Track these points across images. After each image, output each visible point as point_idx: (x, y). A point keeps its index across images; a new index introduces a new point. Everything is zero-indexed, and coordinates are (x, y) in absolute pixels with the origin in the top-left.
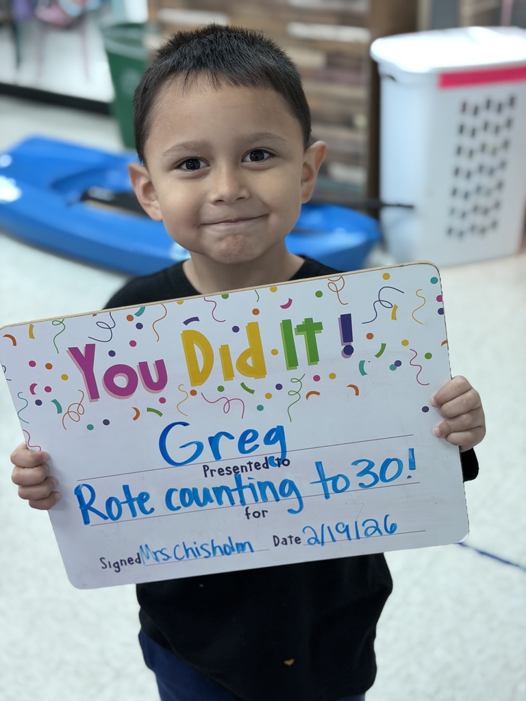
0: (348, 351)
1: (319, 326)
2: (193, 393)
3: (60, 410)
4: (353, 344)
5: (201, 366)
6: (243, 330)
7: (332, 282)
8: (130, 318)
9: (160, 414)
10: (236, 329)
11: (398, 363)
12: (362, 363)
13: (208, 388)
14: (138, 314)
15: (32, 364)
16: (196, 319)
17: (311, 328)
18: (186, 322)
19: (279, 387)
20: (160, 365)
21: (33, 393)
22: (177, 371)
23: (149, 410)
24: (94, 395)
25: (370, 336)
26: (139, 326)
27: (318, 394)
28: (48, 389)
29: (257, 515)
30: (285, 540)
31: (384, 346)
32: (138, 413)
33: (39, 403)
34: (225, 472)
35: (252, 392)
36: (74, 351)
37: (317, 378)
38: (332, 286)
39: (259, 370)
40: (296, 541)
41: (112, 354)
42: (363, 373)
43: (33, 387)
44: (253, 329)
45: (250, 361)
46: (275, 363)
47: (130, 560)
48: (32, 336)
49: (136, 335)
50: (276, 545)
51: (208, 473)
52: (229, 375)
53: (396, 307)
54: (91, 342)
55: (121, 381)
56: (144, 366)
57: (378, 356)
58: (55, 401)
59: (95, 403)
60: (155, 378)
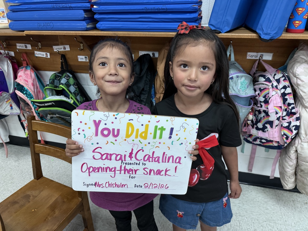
0: (170, 137)
1: (165, 129)
2: (125, 140)
3: (85, 137)
4: (172, 136)
5: (130, 133)
6: (144, 126)
7: (172, 118)
8: (114, 115)
9: (114, 144)
10: (142, 125)
11: (182, 144)
12: (173, 141)
13: (130, 140)
14: (117, 115)
15: (81, 122)
16: (132, 120)
17: (162, 129)
18: (129, 120)
19: (149, 143)
20: (118, 130)
21: (78, 131)
22: (123, 133)
23: (111, 142)
24: (97, 135)
25: (177, 135)
26: (116, 118)
27: (159, 147)
28: (83, 130)
29: (132, 177)
30: (138, 186)
31: (180, 138)
32: (108, 142)
33: (79, 134)
34: (127, 164)
35: (141, 143)
36: (95, 121)
37: (160, 143)
38: (171, 119)
39: (145, 138)
40: (141, 187)
41: (106, 124)
42: (172, 144)
43: (79, 129)
44: (147, 126)
45: (143, 135)
46: (150, 137)
47: (92, 184)
48: (83, 114)
49: (114, 120)
50: (135, 187)
51: (122, 163)
52: (137, 137)
53: (186, 129)
54: (101, 120)
55: (106, 132)
56: (114, 130)
57: (177, 140)
58: (84, 134)
59: (96, 137)
60: (116, 134)
